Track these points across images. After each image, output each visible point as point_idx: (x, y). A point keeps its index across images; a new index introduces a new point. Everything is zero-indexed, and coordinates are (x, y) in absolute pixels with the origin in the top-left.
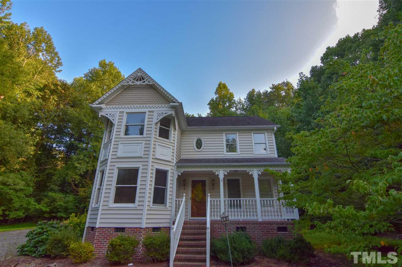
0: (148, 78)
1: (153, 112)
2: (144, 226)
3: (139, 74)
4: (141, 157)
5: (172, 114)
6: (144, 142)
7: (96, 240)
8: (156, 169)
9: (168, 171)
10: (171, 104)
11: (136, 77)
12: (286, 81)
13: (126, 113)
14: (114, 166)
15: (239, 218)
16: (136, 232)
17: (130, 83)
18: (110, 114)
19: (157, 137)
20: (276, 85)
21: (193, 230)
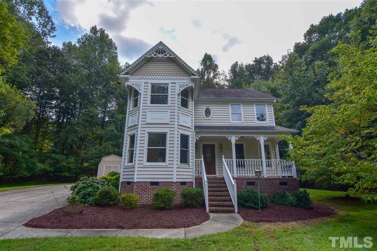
0: (169, 51)
1: (175, 83)
2: (175, 180)
3: (161, 47)
4: (168, 124)
5: (192, 86)
6: (169, 111)
7: (135, 192)
8: (181, 134)
9: (189, 136)
10: (192, 77)
11: (158, 50)
12: (266, 55)
13: (151, 84)
14: (145, 130)
15: (249, 175)
16: (169, 185)
17: (153, 55)
18: (136, 84)
19: (180, 106)
20: (258, 58)
21: (212, 184)
